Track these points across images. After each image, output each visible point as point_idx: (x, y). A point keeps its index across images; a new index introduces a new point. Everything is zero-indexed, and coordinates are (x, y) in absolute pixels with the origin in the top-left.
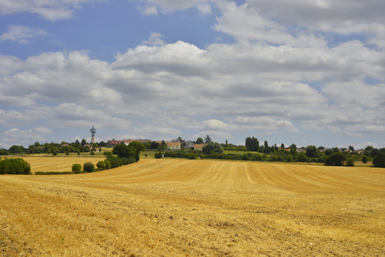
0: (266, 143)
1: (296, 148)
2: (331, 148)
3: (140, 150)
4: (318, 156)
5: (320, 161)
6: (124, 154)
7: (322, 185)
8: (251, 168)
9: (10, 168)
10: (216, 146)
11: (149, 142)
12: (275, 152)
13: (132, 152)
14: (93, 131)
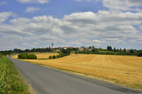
0: (115, 48)
1: (126, 50)
2: (139, 50)
3: (71, 51)
4: (134, 53)
5: (135, 55)
6: (65, 52)
7: (138, 64)
8: (110, 57)
9: (31, 57)
10: (97, 49)
11: (72, 48)
12: (118, 51)
13: (68, 52)
14: (53, 44)
